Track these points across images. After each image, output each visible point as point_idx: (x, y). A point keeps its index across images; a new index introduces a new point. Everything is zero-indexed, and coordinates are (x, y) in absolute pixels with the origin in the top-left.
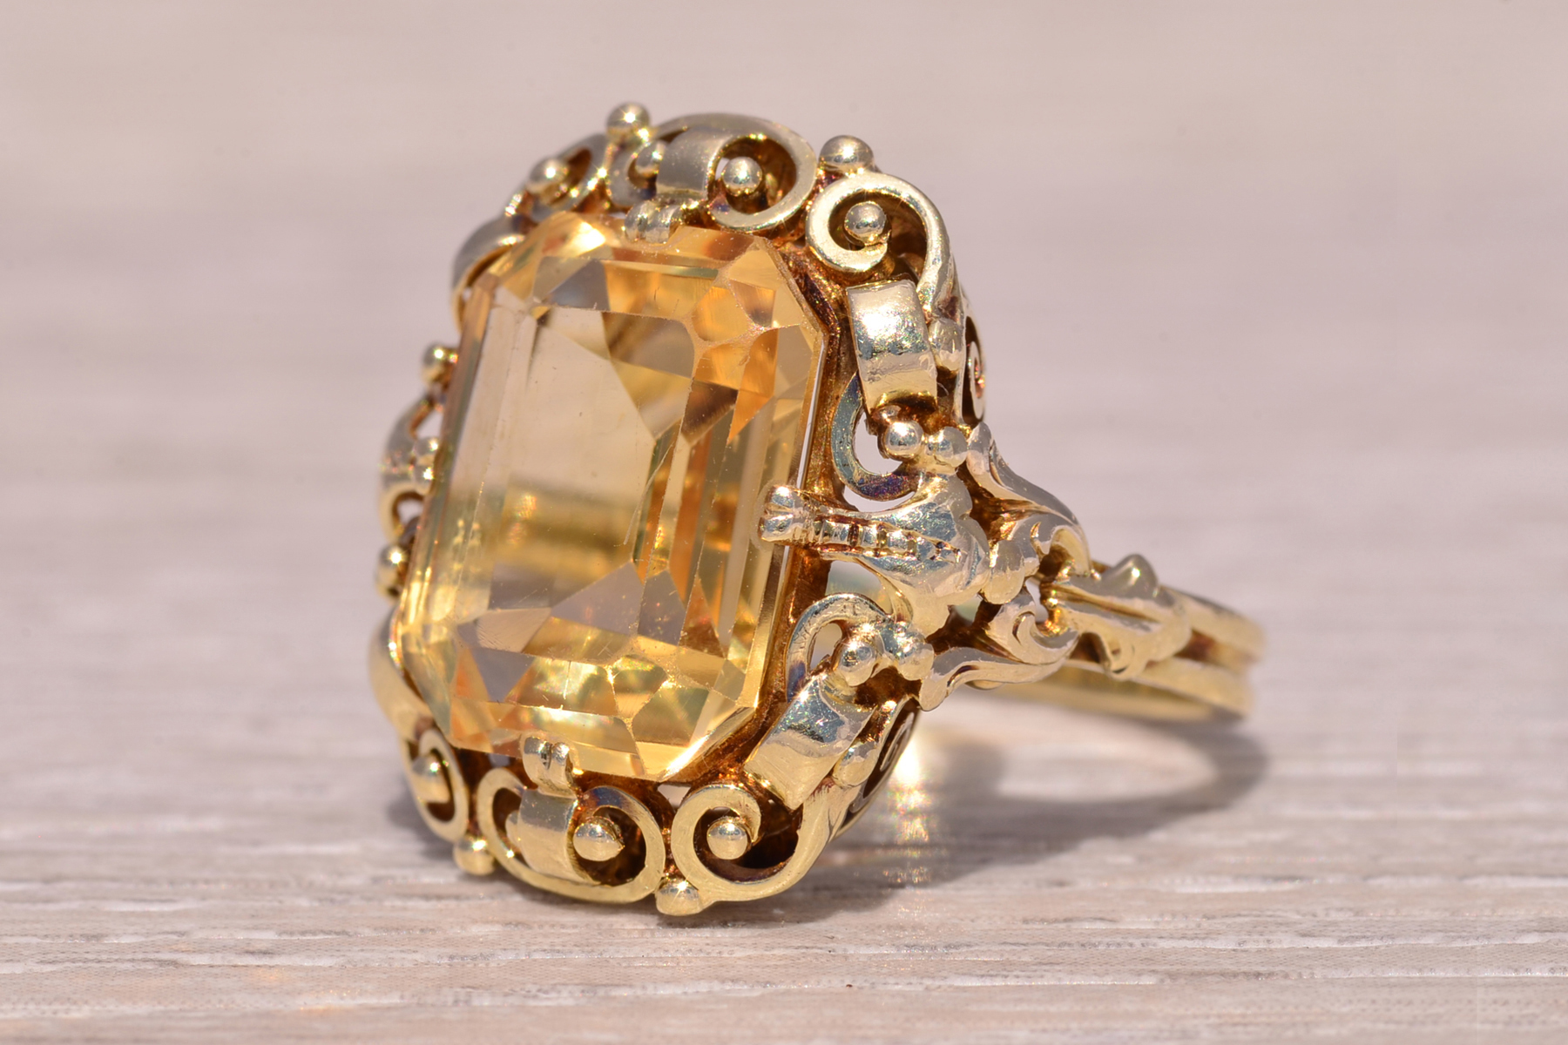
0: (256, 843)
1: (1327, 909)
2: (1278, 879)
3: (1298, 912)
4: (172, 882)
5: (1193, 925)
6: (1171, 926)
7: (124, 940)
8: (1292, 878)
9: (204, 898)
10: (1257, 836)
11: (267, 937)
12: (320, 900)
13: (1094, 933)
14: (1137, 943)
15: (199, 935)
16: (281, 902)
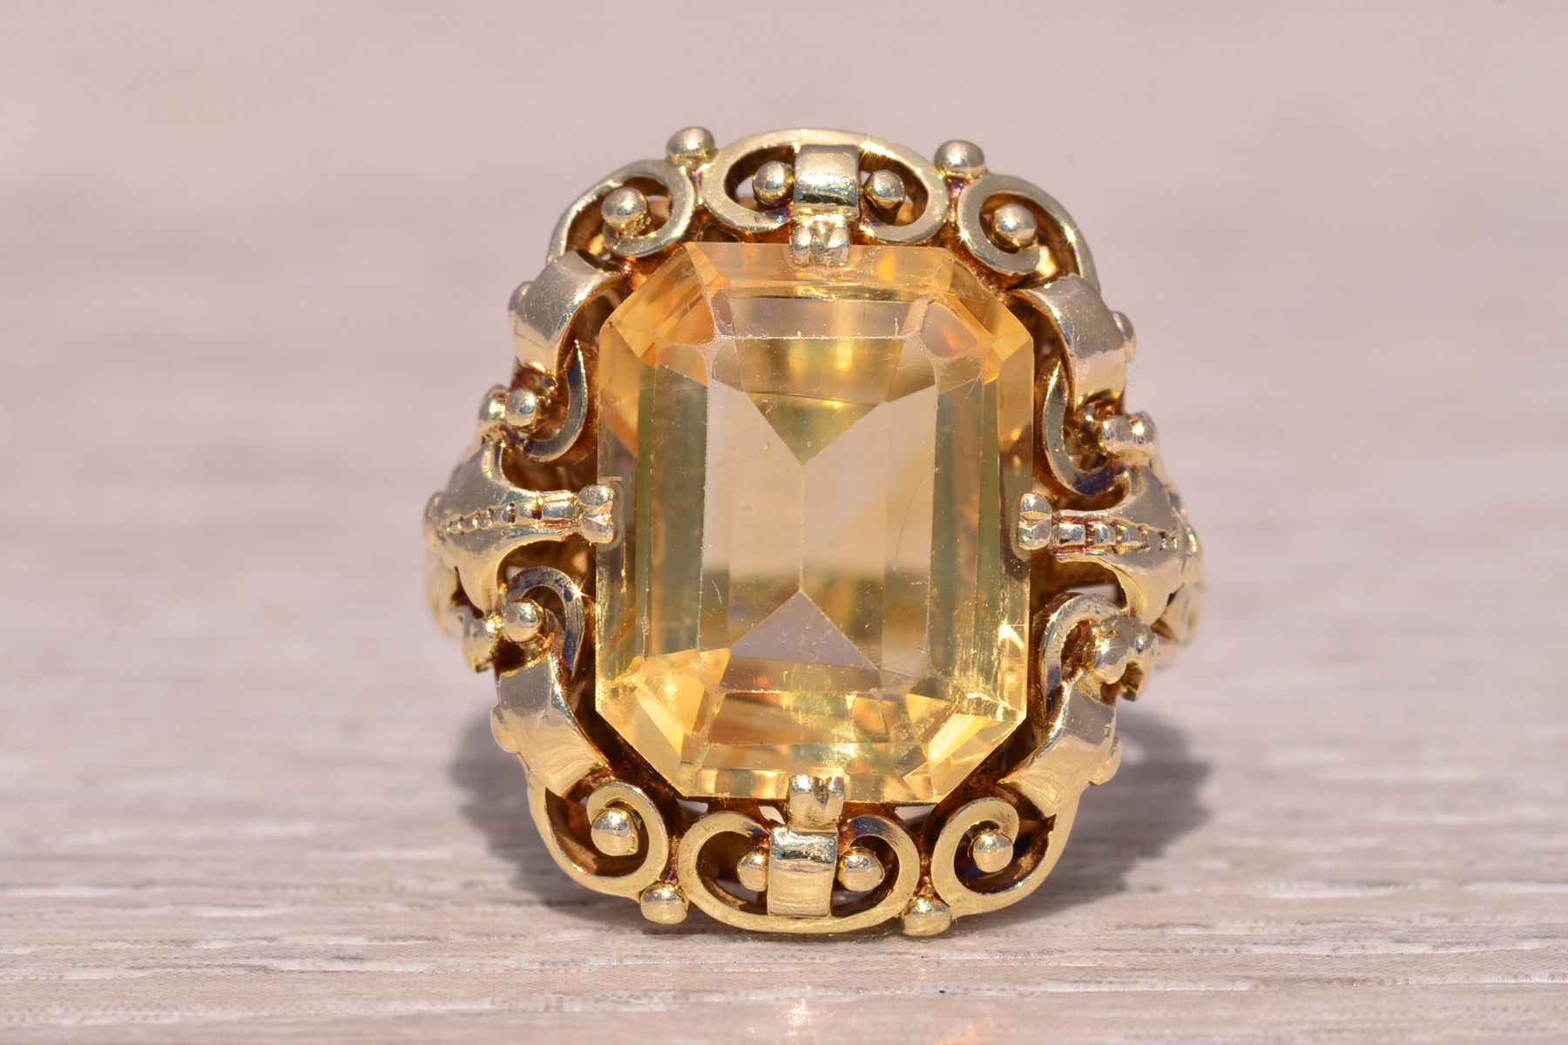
0: (346, 848)
1: (1422, 915)
2: (1372, 884)
3: (1393, 918)
4: (262, 888)
5: (1287, 931)
6: (1265, 932)
7: (214, 946)
8: (1386, 884)
9: (294, 904)
10: (1351, 842)
11: (358, 942)
12: (411, 905)
13: (1187, 939)
14: (1231, 949)
15: (289, 941)
16: (371, 907)
